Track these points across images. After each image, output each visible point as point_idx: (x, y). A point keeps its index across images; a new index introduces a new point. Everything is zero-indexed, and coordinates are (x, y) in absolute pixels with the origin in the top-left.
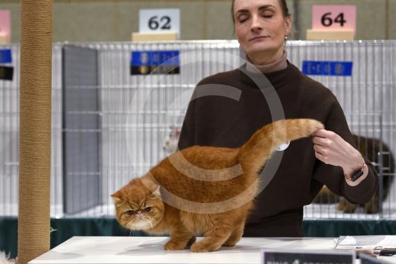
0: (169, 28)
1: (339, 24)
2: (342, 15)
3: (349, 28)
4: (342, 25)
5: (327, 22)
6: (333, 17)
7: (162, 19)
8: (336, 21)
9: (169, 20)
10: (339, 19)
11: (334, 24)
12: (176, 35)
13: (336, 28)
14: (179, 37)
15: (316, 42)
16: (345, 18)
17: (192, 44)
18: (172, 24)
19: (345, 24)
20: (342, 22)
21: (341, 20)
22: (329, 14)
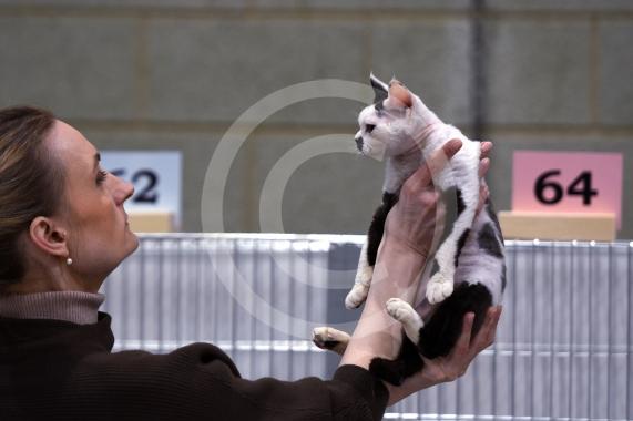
0: (153, 200)
1: (579, 200)
2: (586, 177)
3: (604, 211)
4: (587, 202)
5: (549, 193)
6: (565, 181)
7: (136, 178)
8: (572, 191)
9: (153, 179)
10: (580, 186)
11: (567, 200)
12: (171, 217)
13: (571, 209)
14: (178, 222)
15: (520, 243)
16: (595, 185)
17: (211, 240)
18: (160, 189)
19: (594, 200)
20: (588, 195)
21: (585, 190)
22: (556, 173)
